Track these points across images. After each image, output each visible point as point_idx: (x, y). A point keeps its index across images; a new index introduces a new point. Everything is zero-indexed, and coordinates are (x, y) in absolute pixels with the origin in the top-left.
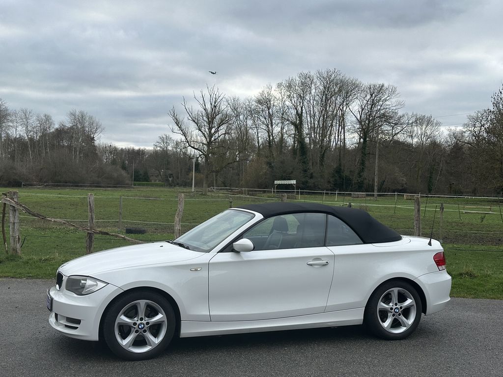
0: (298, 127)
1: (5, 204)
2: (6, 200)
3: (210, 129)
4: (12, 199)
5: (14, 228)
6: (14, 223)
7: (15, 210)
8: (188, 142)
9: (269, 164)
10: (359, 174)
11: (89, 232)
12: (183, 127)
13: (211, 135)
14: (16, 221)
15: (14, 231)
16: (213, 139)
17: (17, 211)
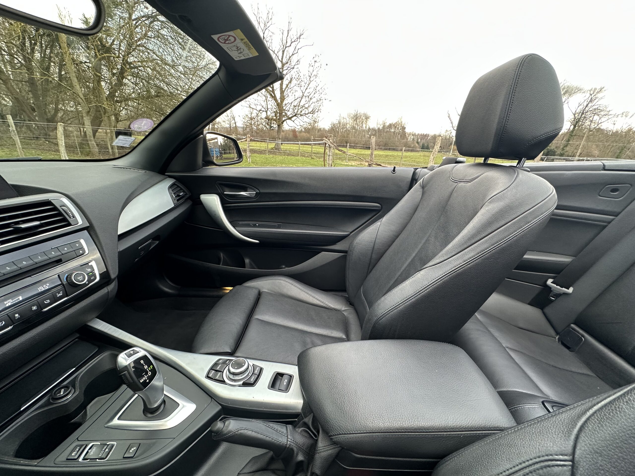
1: (326, 143)
2: (326, 140)
4: (329, 140)
5: (329, 158)
6: (329, 155)
7: (330, 147)
8: (453, 127)
10: (563, 148)
11: (370, 163)
12: (451, 119)
14: (330, 154)
15: (329, 160)
17: (331, 148)
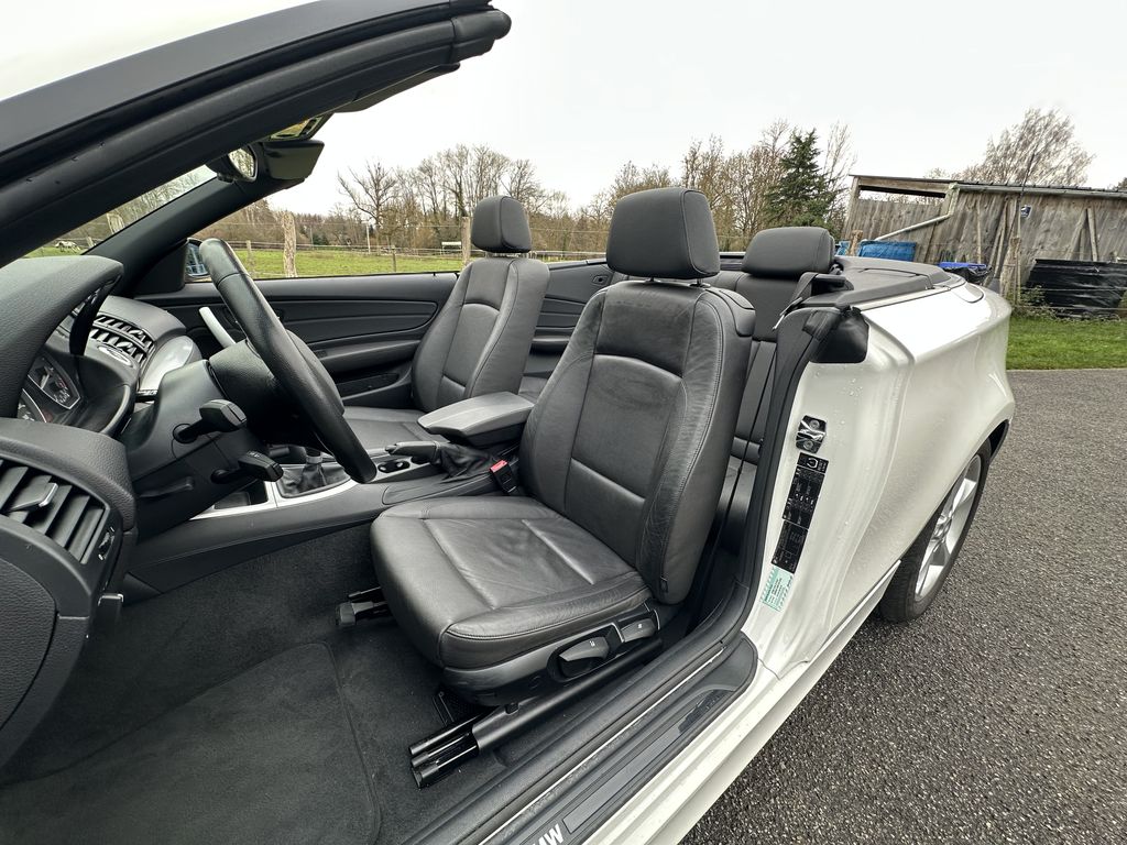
0: (459, 195)
3: (377, 191)
9: (436, 228)
13: (378, 199)
16: (381, 201)
